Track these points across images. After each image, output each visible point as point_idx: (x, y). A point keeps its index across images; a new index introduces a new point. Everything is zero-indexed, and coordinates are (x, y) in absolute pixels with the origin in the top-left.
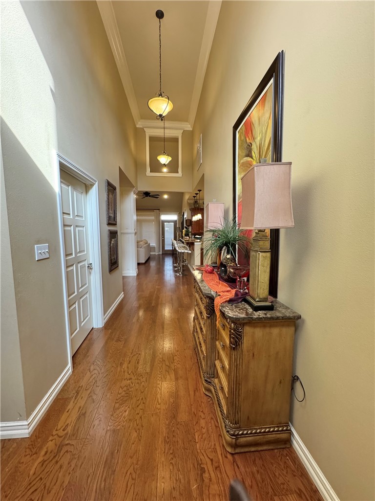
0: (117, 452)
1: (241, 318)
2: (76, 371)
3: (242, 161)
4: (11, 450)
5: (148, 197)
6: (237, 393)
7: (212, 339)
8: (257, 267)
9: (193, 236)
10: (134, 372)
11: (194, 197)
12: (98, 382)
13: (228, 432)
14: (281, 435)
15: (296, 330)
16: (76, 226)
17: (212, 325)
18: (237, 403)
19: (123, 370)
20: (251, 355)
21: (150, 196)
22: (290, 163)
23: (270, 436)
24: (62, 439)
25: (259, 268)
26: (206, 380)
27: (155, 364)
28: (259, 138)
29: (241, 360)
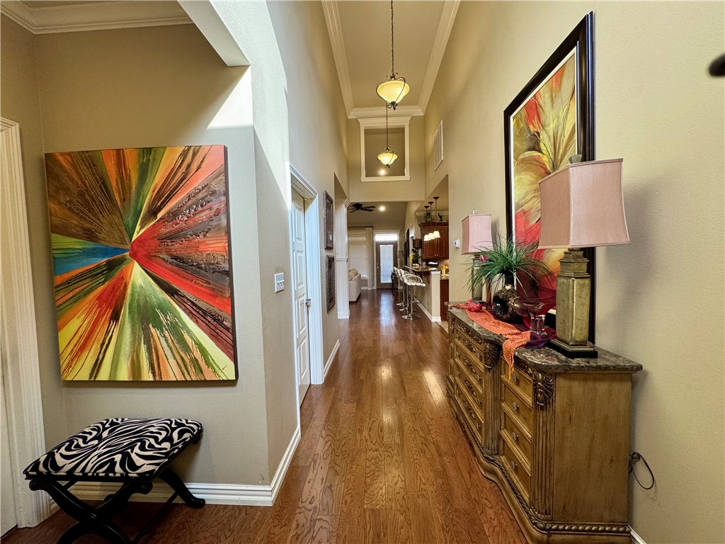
0: (384, 535)
1: (554, 366)
2: (305, 436)
3: (521, 157)
4: (256, 518)
5: (360, 210)
6: (547, 470)
7: (495, 399)
8: (571, 298)
9: (424, 263)
10: (379, 442)
11: (427, 207)
12: (336, 450)
13: (535, 524)
14: (617, 538)
15: (633, 387)
16: (298, 251)
17: (494, 380)
18: (548, 484)
19: (364, 438)
20: (567, 418)
21: (362, 209)
22: (621, 160)
23: (600, 537)
24: (311, 512)
25: (573, 300)
26: (487, 458)
27: (405, 434)
28: (552, 126)
29: (552, 425)
